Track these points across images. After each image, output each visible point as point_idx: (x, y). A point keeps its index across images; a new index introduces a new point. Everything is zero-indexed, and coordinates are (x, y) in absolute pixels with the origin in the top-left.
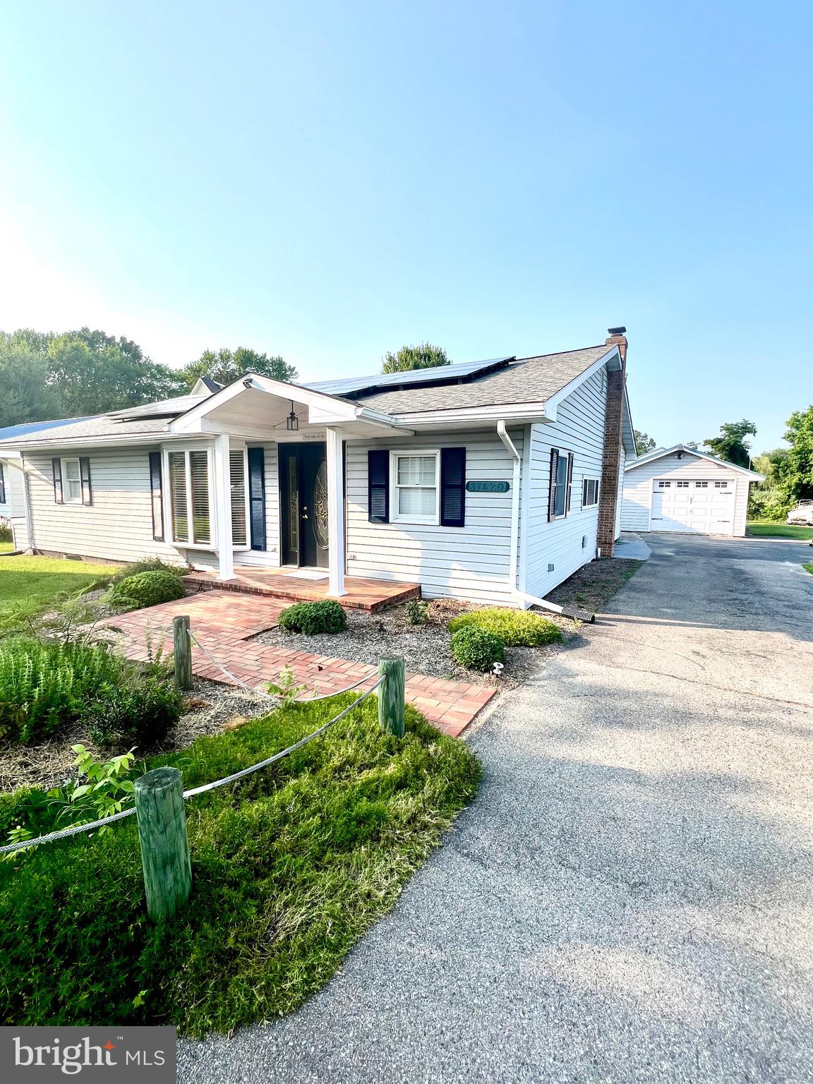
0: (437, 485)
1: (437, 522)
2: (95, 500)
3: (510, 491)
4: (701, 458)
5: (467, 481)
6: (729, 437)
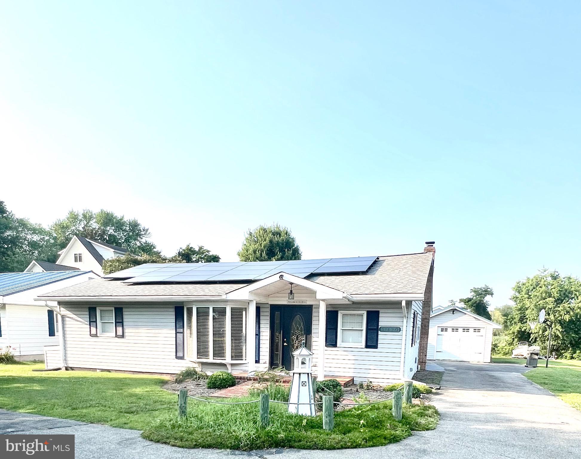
0: (364, 328)
1: (364, 346)
2: (126, 334)
3: (401, 331)
4: (466, 314)
5: (379, 327)
6: (476, 297)
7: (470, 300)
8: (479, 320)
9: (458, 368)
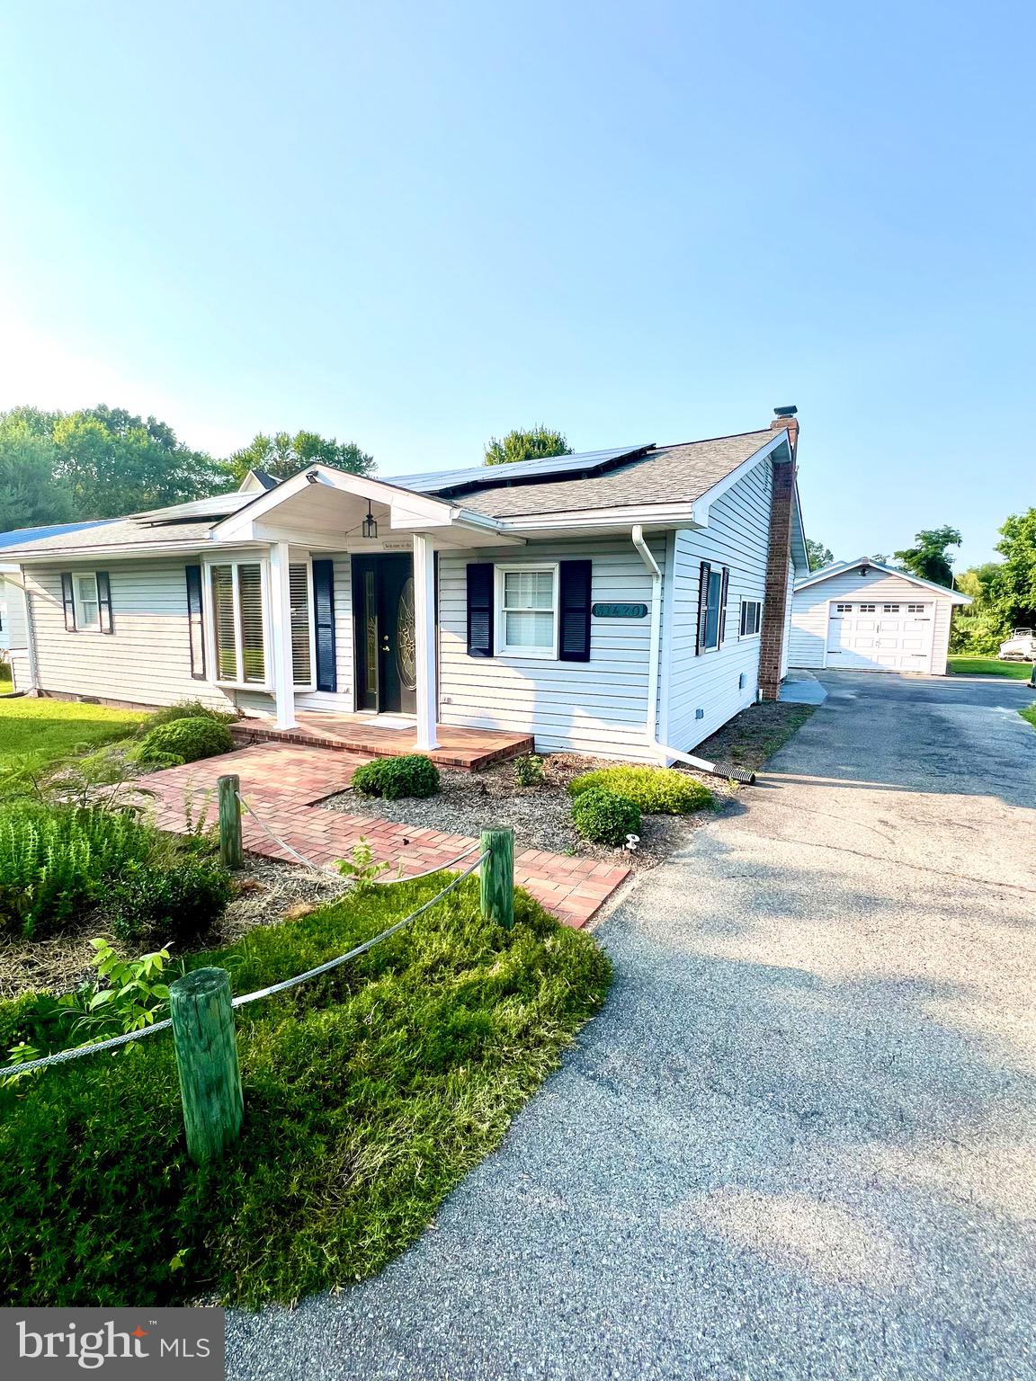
0: (555, 608)
1: (555, 656)
2: (116, 627)
3: (648, 616)
4: (891, 575)
5: (593, 604)
6: (927, 547)
7: (914, 553)
8: (921, 587)
9: (865, 691)
